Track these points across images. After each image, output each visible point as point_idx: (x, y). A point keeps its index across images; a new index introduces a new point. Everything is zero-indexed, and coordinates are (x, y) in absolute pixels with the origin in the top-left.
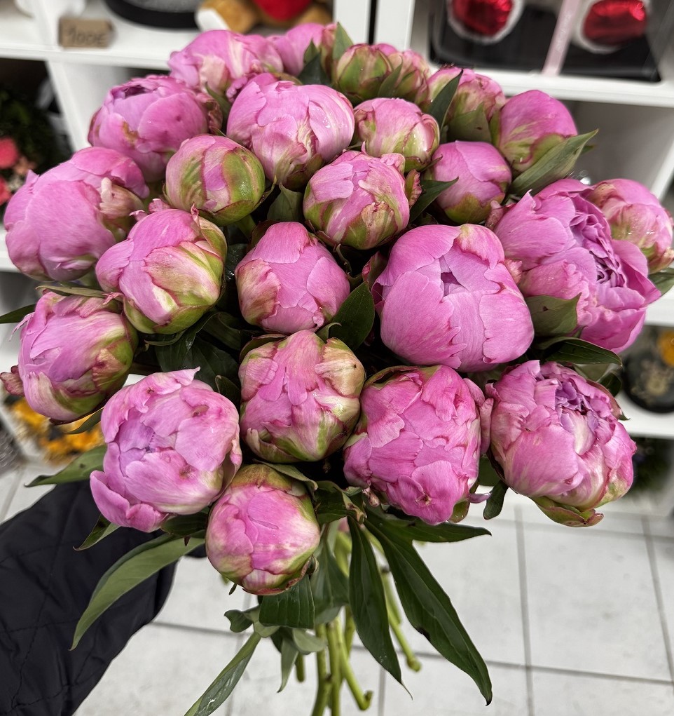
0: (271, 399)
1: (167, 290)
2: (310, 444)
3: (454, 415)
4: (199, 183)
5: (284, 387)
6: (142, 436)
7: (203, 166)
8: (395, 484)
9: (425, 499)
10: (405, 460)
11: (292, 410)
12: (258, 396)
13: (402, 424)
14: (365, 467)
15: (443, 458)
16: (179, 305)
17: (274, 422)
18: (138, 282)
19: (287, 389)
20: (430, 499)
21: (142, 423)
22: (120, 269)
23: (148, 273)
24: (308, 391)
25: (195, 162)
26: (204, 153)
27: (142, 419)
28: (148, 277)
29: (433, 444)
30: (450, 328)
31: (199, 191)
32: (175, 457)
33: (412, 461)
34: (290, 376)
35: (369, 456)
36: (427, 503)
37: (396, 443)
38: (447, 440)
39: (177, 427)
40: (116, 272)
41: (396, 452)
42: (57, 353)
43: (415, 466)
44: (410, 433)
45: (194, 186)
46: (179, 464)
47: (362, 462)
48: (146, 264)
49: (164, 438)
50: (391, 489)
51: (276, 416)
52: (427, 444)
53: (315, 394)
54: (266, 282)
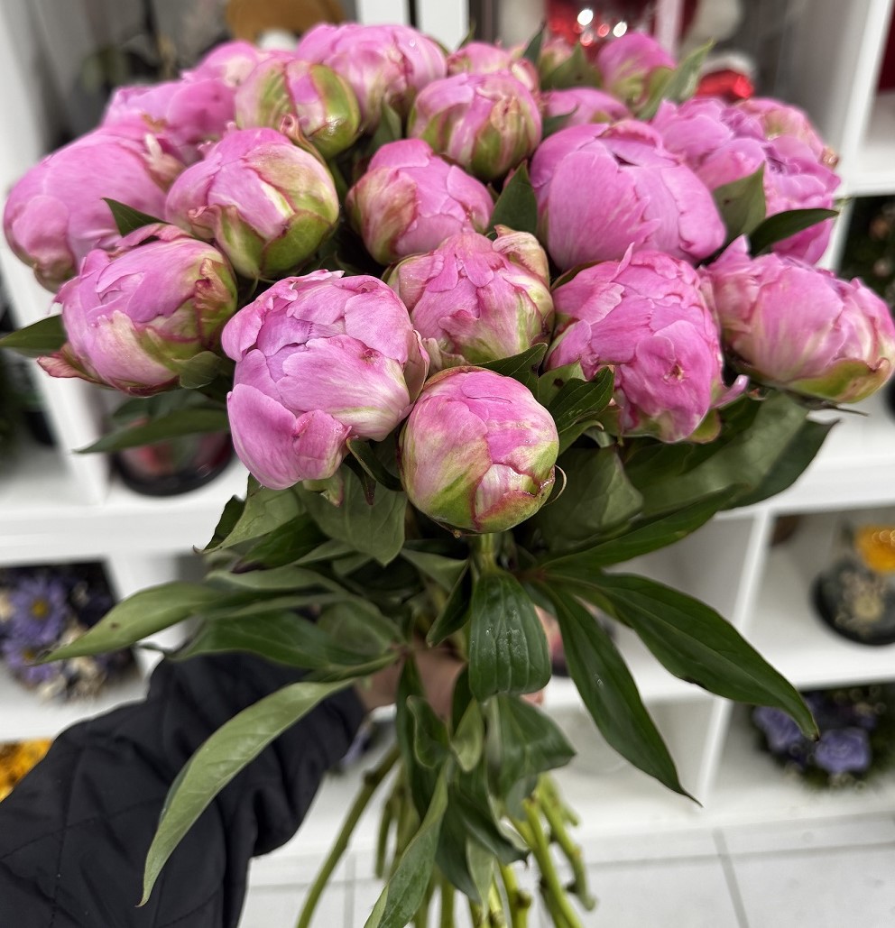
0: (447, 288)
1: (278, 188)
2: (510, 336)
3: (679, 272)
4: (285, 96)
5: (459, 272)
6: (296, 330)
7: (287, 78)
8: (632, 363)
9: (675, 372)
10: (637, 326)
11: (477, 295)
12: (426, 294)
13: (621, 289)
14: (589, 352)
15: (682, 318)
16: (295, 211)
17: (458, 317)
18: (239, 183)
19: (466, 272)
20: (682, 371)
21: (292, 316)
22: (209, 176)
23: (251, 168)
24: (493, 268)
25: (275, 75)
26: (285, 65)
27: (290, 312)
28: (251, 173)
29: (666, 302)
30: (638, 199)
31: (286, 107)
32: (348, 342)
33: (647, 325)
34: (465, 260)
35: (589, 337)
36: (680, 377)
37: (620, 310)
38: (681, 297)
39: (342, 309)
40: (203, 183)
41: (624, 319)
42: (137, 280)
43: (651, 331)
44: (634, 297)
45: (278, 103)
46: (357, 350)
47: (582, 347)
48: (246, 160)
49: (327, 327)
50: (629, 373)
51: (459, 307)
52: (659, 303)
53: (501, 274)
54: (399, 180)
